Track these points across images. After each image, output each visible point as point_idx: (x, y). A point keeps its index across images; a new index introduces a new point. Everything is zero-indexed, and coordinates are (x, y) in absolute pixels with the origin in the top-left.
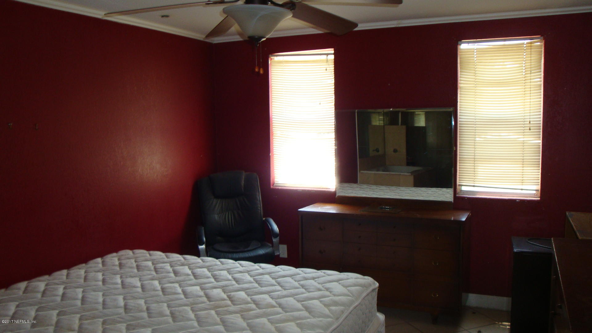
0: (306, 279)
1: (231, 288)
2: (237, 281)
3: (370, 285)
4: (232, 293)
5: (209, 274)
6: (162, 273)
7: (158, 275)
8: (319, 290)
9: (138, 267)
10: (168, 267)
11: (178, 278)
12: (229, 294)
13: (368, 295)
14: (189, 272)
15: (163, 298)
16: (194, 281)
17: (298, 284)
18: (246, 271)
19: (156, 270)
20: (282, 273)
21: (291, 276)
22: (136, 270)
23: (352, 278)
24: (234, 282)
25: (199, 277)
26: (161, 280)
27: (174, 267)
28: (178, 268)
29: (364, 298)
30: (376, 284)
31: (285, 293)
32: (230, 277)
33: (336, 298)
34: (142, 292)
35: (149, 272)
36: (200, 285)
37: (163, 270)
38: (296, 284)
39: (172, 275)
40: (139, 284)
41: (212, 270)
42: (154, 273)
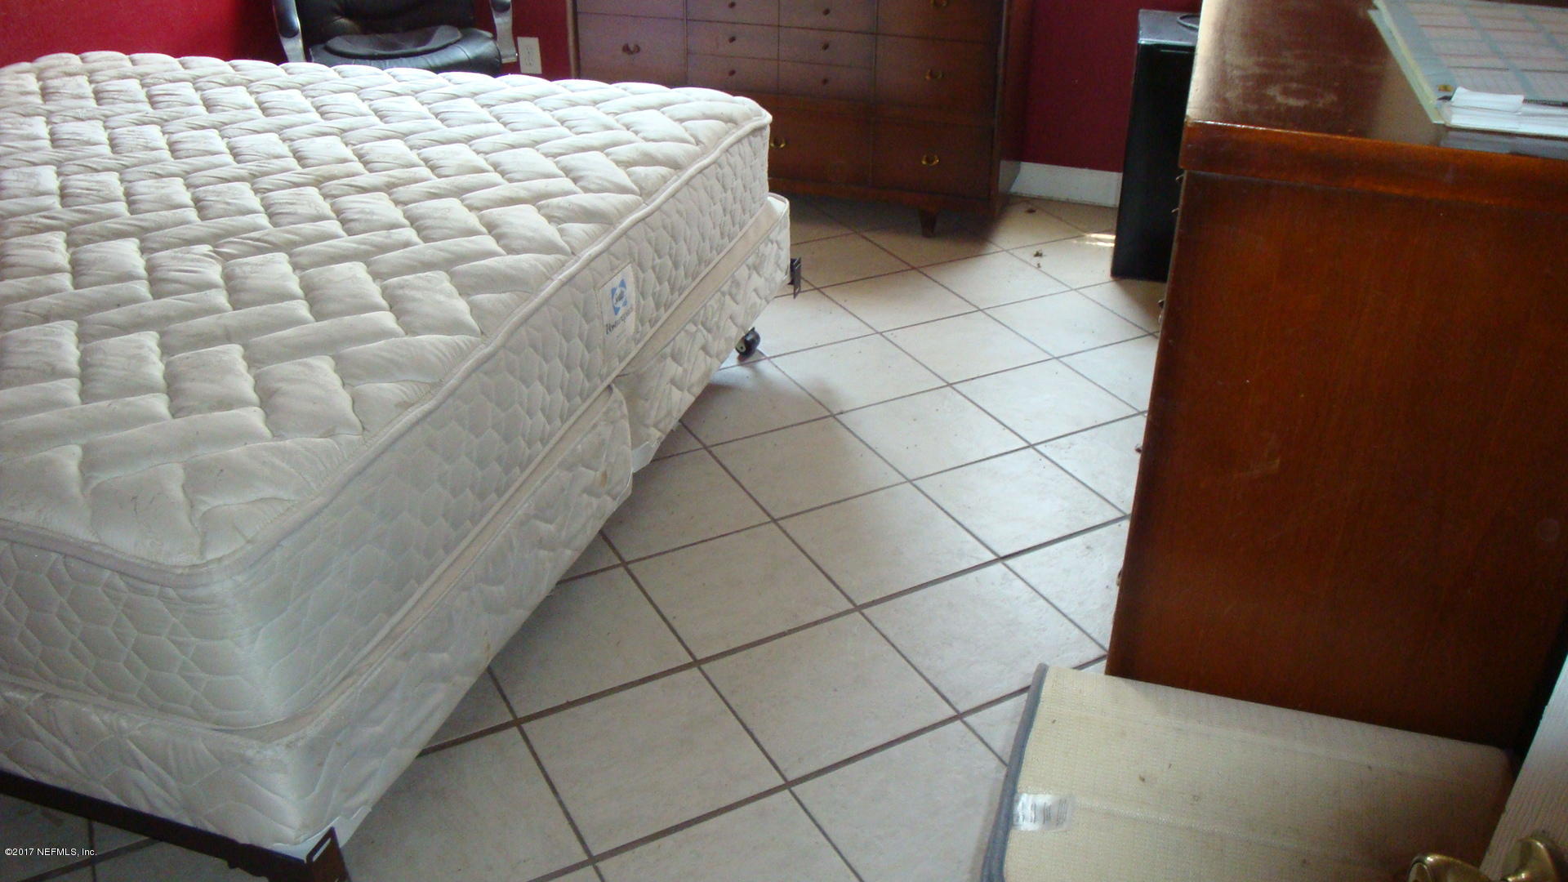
0: (573, 104)
1: (365, 132)
2: (381, 115)
3: (748, 118)
4: (367, 146)
5: (307, 104)
6: (168, 107)
7: (158, 111)
8: (608, 128)
9: (99, 96)
10: (187, 91)
11: (216, 117)
12: (359, 146)
13: (739, 141)
14: (250, 100)
15: (173, 165)
16: (262, 121)
17: (551, 118)
18: (409, 92)
19: (152, 101)
20: (511, 92)
21: (534, 98)
22: (92, 103)
23: (698, 99)
24: (376, 120)
25: (275, 111)
26: (166, 124)
27: (205, 90)
28: (215, 93)
29: (727, 151)
30: (766, 116)
31: (512, 137)
32: (364, 107)
33: (651, 147)
34: (111, 155)
35: (131, 106)
36: (279, 130)
37: (173, 98)
38: (547, 117)
39: (201, 109)
40: (103, 136)
41: (313, 93)
42: (147, 108)
